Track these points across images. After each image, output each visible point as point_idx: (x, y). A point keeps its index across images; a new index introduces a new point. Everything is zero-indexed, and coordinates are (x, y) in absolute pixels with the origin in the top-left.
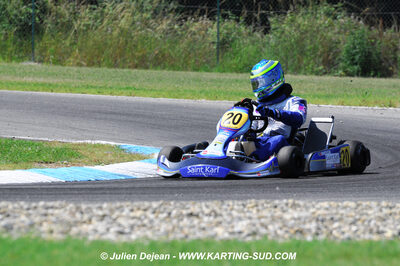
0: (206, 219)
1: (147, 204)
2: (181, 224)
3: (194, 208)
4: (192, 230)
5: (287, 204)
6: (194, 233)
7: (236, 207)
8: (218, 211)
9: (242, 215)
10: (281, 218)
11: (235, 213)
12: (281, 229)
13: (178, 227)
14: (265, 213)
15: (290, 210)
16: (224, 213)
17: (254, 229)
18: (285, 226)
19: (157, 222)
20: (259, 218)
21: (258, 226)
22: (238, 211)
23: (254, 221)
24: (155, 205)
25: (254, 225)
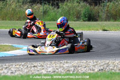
0: (39, 67)
1: (20, 63)
2: (31, 69)
3: (35, 64)
4: (35, 71)
5: (64, 62)
6: (35, 72)
7: (49, 63)
8: (43, 65)
9: (50, 66)
10: (63, 66)
11: (48, 65)
12: (63, 70)
13: (30, 70)
14: (58, 65)
15: (66, 64)
16: (45, 66)
17: (54, 70)
18: (64, 69)
19: (23, 69)
20: (56, 67)
21: (55, 69)
22: (49, 65)
23: (54, 68)
24: (23, 63)
25: (54, 69)
